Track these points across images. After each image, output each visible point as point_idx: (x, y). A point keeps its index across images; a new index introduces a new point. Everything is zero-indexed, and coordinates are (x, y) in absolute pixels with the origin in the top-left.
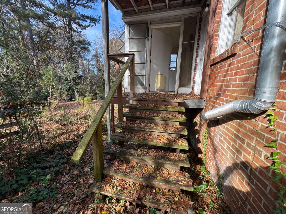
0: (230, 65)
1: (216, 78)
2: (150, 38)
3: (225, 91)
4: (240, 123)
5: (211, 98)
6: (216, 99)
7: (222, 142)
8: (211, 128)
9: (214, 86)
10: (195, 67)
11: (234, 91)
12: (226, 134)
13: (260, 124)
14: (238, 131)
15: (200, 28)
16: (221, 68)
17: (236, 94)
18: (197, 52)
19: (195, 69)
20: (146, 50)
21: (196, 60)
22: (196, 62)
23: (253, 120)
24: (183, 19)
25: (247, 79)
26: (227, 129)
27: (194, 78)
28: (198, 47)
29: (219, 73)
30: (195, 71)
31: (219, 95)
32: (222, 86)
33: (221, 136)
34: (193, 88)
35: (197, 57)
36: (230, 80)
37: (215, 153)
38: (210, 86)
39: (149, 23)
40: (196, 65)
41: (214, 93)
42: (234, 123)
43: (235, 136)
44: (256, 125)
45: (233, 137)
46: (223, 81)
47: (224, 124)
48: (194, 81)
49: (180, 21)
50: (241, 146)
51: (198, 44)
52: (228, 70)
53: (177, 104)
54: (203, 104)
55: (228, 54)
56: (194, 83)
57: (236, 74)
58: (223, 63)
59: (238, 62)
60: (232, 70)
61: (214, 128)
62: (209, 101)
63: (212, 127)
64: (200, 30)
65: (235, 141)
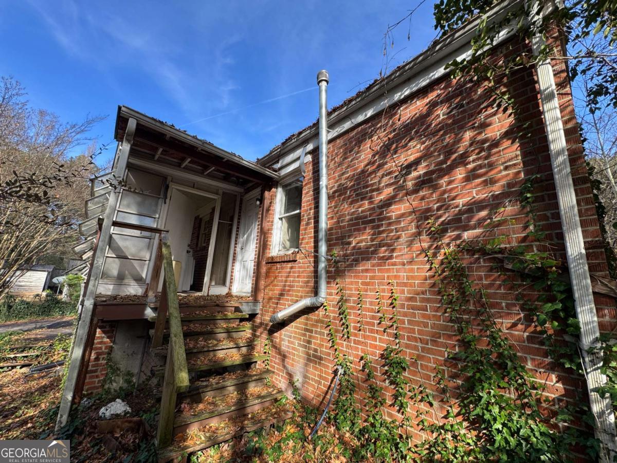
0: (292, 268)
1: (276, 277)
2: (168, 201)
3: (289, 291)
4: (307, 318)
5: (270, 299)
6: (279, 299)
7: (292, 343)
8: (275, 334)
9: (275, 285)
10: (234, 257)
11: (299, 291)
12: (295, 333)
13: (321, 313)
14: (306, 324)
15: (240, 210)
16: (282, 268)
17: (300, 294)
18: (236, 238)
19: (234, 260)
20: (157, 216)
21: (235, 247)
22: (235, 250)
23: (317, 312)
24: (221, 192)
25: (308, 282)
26: (296, 327)
27: (232, 272)
28: (237, 231)
29: (279, 272)
30: (233, 263)
31: (282, 295)
32: (285, 286)
33: (290, 337)
34: (231, 286)
35: (236, 244)
36: (293, 281)
37: (283, 361)
38: (269, 285)
39: (169, 179)
40: (235, 253)
41: (275, 293)
42: (302, 319)
43: (304, 331)
44: (318, 315)
45: (303, 332)
46: (286, 281)
47: (292, 324)
48: (232, 276)
49: (217, 194)
50: (310, 337)
51: (238, 228)
52: (290, 272)
53: (233, 309)
54: (258, 308)
55: (290, 258)
56: (231, 279)
57: (298, 277)
58: (284, 265)
59: (300, 267)
60: (294, 272)
61: (279, 332)
62: (268, 302)
63: (277, 332)
64: (240, 213)
65: (305, 335)
